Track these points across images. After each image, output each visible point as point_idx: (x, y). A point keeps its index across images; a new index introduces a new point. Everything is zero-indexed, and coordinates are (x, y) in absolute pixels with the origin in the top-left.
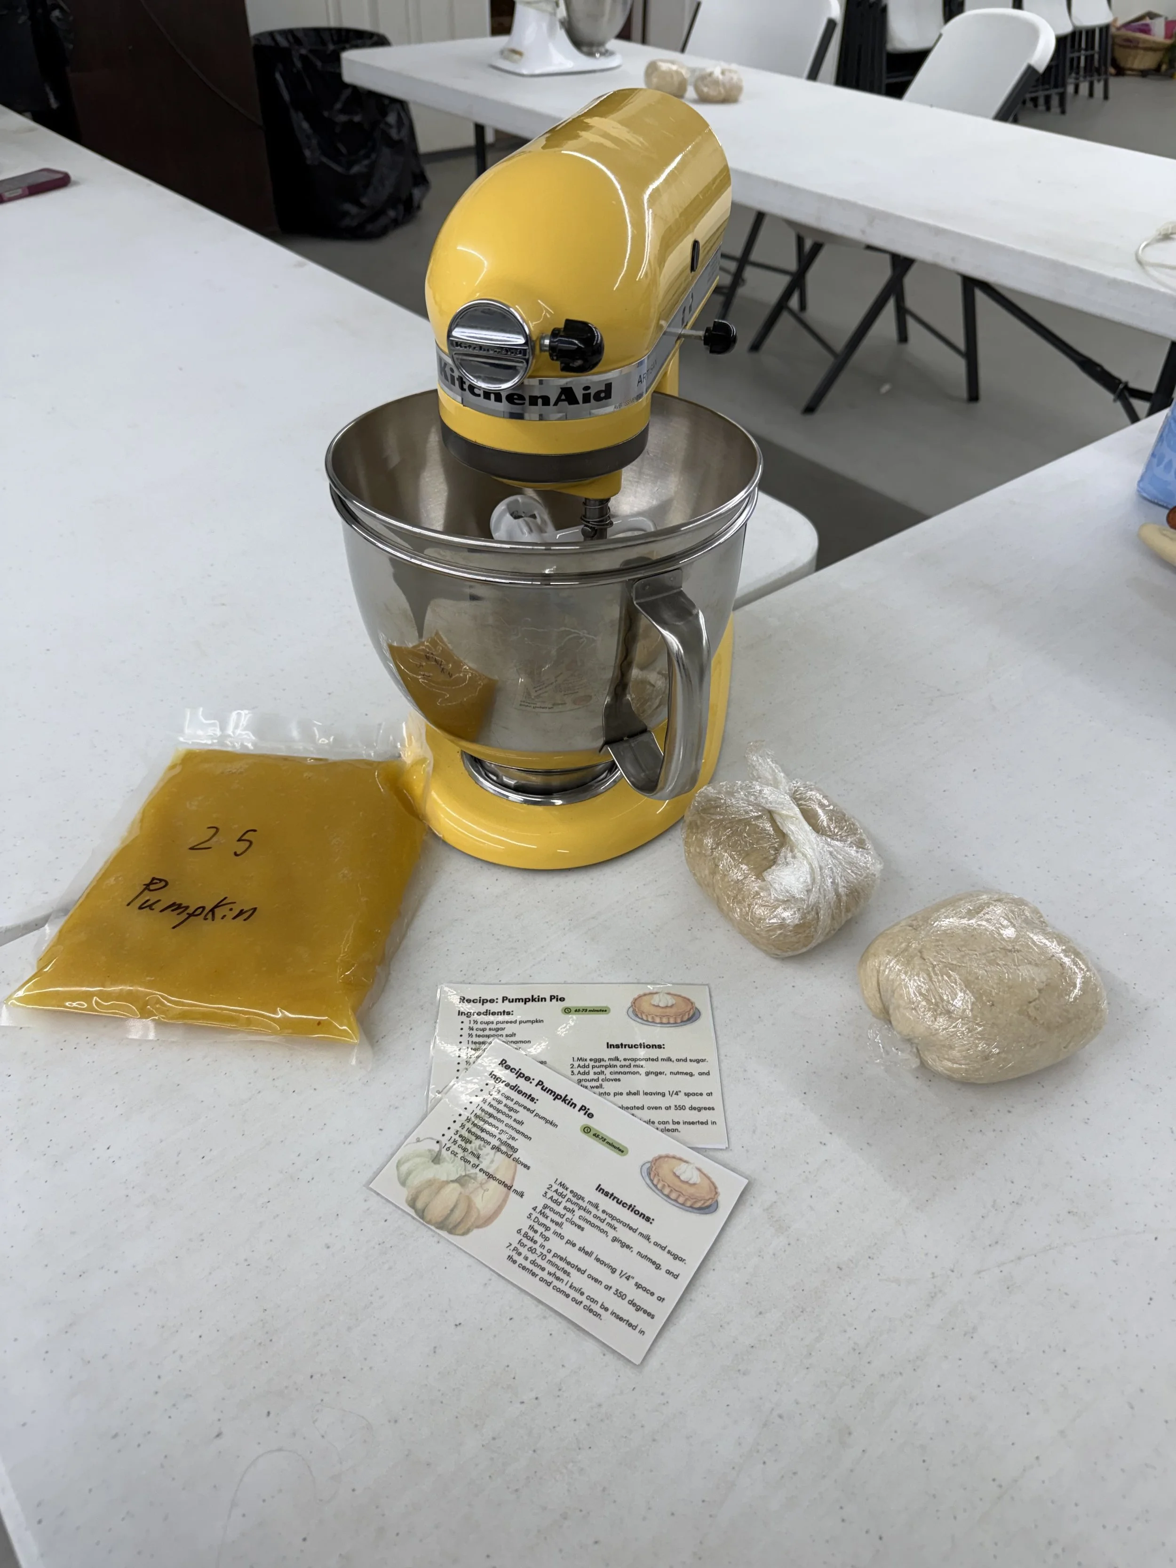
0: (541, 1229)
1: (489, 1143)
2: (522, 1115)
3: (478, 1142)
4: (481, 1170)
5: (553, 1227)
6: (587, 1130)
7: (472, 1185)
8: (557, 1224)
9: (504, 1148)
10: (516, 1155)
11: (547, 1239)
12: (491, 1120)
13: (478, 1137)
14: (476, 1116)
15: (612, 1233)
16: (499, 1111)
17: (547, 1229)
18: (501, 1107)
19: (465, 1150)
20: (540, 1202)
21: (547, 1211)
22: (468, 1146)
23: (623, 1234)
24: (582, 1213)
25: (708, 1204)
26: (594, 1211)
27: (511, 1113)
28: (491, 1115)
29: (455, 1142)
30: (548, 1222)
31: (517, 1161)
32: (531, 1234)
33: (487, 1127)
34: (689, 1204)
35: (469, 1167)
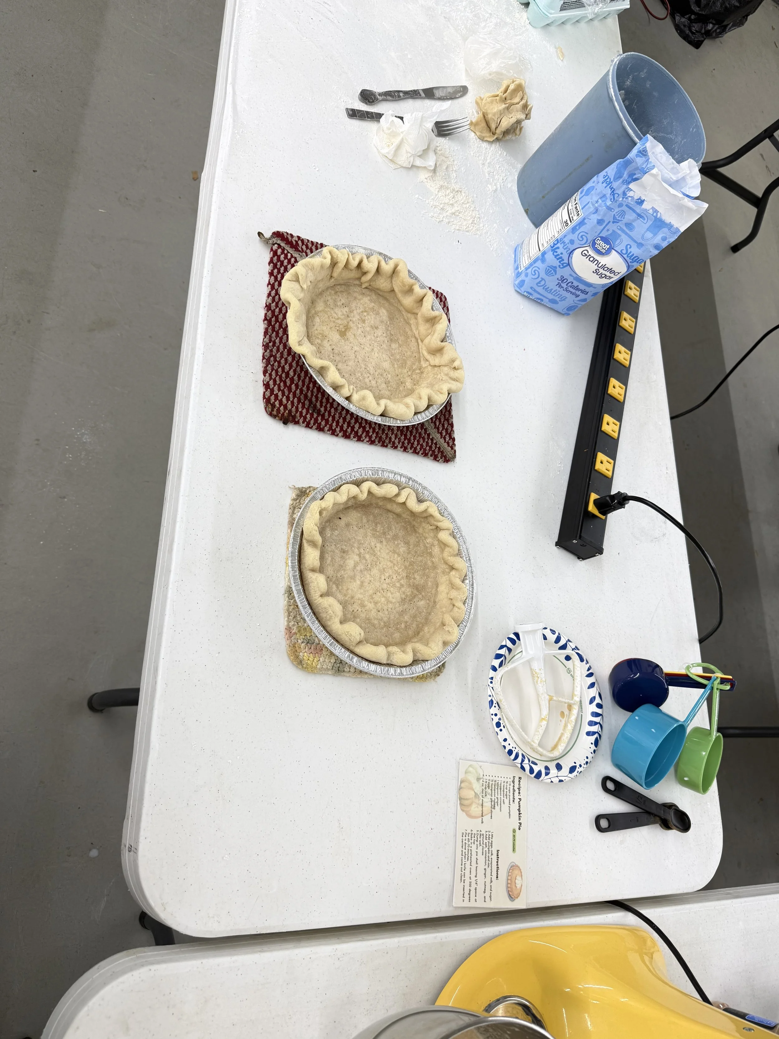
0: (476, 839)
1: (492, 796)
2: (507, 801)
3: (490, 791)
4: (482, 800)
5: (478, 843)
6: (514, 831)
7: (477, 801)
8: (480, 843)
9: (493, 803)
10: (493, 810)
11: (474, 843)
12: (499, 790)
13: (491, 790)
14: (498, 784)
15: (486, 867)
16: (503, 791)
17: (477, 841)
18: (505, 790)
19: (486, 788)
20: (483, 832)
21: (482, 836)
22: (487, 788)
23: (488, 871)
24: (487, 850)
25: (513, 897)
26: (490, 855)
27: (505, 796)
28: (501, 789)
29: (486, 782)
30: (479, 839)
31: (492, 812)
32: (473, 836)
33: (496, 790)
34: (509, 889)
35: (481, 794)
